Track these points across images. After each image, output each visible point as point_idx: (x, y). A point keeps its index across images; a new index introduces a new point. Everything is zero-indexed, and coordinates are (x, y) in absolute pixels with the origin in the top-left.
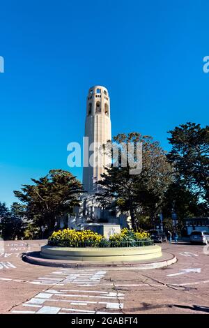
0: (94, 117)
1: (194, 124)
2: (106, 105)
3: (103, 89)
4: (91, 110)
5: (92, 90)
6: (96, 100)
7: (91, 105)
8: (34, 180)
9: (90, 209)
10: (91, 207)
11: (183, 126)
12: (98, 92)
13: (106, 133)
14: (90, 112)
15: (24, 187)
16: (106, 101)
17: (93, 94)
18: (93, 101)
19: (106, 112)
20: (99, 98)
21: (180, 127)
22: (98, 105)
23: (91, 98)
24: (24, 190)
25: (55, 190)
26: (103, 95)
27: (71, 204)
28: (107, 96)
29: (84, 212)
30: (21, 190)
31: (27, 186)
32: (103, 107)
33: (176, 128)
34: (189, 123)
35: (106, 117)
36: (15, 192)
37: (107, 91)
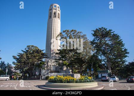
0: (52, 20)
1: (104, 28)
2: (58, 13)
3: (58, 5)
4: (51, 16)
5: (52, 5)
6: (54, 11)
7: (51, 13)
8: (23, 51)
9: (50, 66)
10: (51, 65)
11: (99, 29)
12: (55, 7)
13: (58, 28)
14: (50, 17)
15: (19, 54)
16: (58, 12)
17: (52, 8)
18: (52, 11)
19: (58, 17)
20: (55, 10)
21: (98, 29)
22: (55, 13)
23: (51, 9)
24: (19, 56)
25: (35, 57)
26: (57, 9)
27: (41, 63)
28: (59, 10)
29: (47, 67)
30: (16, 56)
31: (20, 54)
32: (57, 15)
33: (97, 29)
34: (102, 28)
35: (58, 20)
36: (13, 57)
37: (59, 7)
